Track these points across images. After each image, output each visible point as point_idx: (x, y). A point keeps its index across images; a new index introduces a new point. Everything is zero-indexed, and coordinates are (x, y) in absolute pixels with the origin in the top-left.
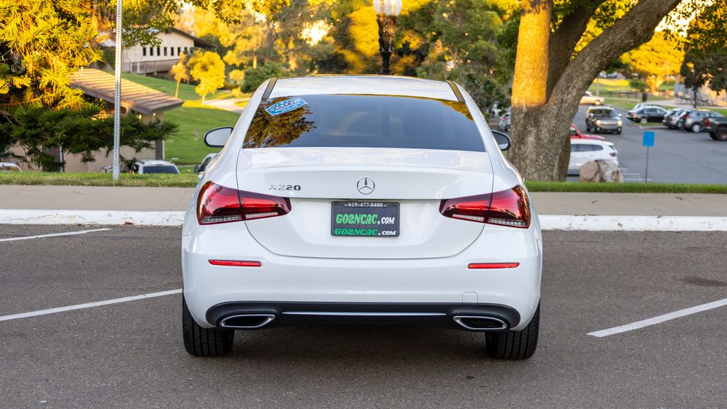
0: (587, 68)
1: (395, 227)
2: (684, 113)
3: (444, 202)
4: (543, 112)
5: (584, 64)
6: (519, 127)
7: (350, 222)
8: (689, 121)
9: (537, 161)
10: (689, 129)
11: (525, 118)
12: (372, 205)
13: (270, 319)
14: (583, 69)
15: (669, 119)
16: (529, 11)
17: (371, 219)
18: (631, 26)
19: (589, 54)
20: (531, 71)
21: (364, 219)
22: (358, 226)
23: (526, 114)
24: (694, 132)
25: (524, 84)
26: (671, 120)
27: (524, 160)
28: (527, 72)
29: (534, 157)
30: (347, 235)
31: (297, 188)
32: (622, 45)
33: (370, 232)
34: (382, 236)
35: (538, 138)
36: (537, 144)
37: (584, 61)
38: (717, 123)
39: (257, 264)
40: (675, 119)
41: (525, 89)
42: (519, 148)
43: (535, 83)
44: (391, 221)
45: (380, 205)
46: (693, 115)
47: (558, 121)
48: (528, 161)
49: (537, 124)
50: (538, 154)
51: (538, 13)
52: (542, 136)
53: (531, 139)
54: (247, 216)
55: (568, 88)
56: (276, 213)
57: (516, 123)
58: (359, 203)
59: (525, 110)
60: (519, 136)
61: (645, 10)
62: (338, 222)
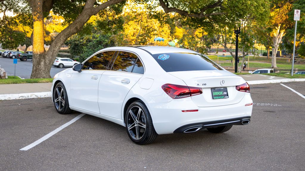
0: (62, 40)
1: (227, 95)
2: (9, 52)
3: (236, 86)
4: (46, 54)
5: (61, 38)
6: (37, 59)
7: (217, 95)
8: (11, 55)
9: (45, 70)
10: (11, 58)
11: (39, 56)
12: (221, 89)
13: (199, 129)
14: (61, 40)
15: (3, 54)
16: (37, 20)
17: (221, 93)
18: (76, 26)
19: (62, 35)
20: (40, 40)
21: (220, 93)
22: (219, 96)
23: (40, 55)
24: (13, 58)
25: (38, 44)
26: (4, 54)
27: (40, 70)
28: (39, 41)
29: (44, 69)
30: (217, 99)
31: (205, 84)
32: (73, 33)
33: (222, 97)
34: (225, 98)
35: (45, 63)
36: (45, 65)
37: (61, 37)
38: (23, 55)
39: (197, 110)
40: (6, 54)
41: (38, 47)
42: (38, 66)
43: (41, 44)
44: (225, 93)
45: (223, 88)
46: (12, 53)
47: (52, 57)
48: (42, 71)
49: (44, 58)
50: (45, 68)
51: (40, 21)
52: (46, 62)
53: (42, 63)
54: (192, 95)
55: (56, 46)
56: (200, 93)
57: (36, 58)
58: (218, 88)
59: (39, 53)
60: (38, 62)
61: (80, 21)
62: (214, 94)
